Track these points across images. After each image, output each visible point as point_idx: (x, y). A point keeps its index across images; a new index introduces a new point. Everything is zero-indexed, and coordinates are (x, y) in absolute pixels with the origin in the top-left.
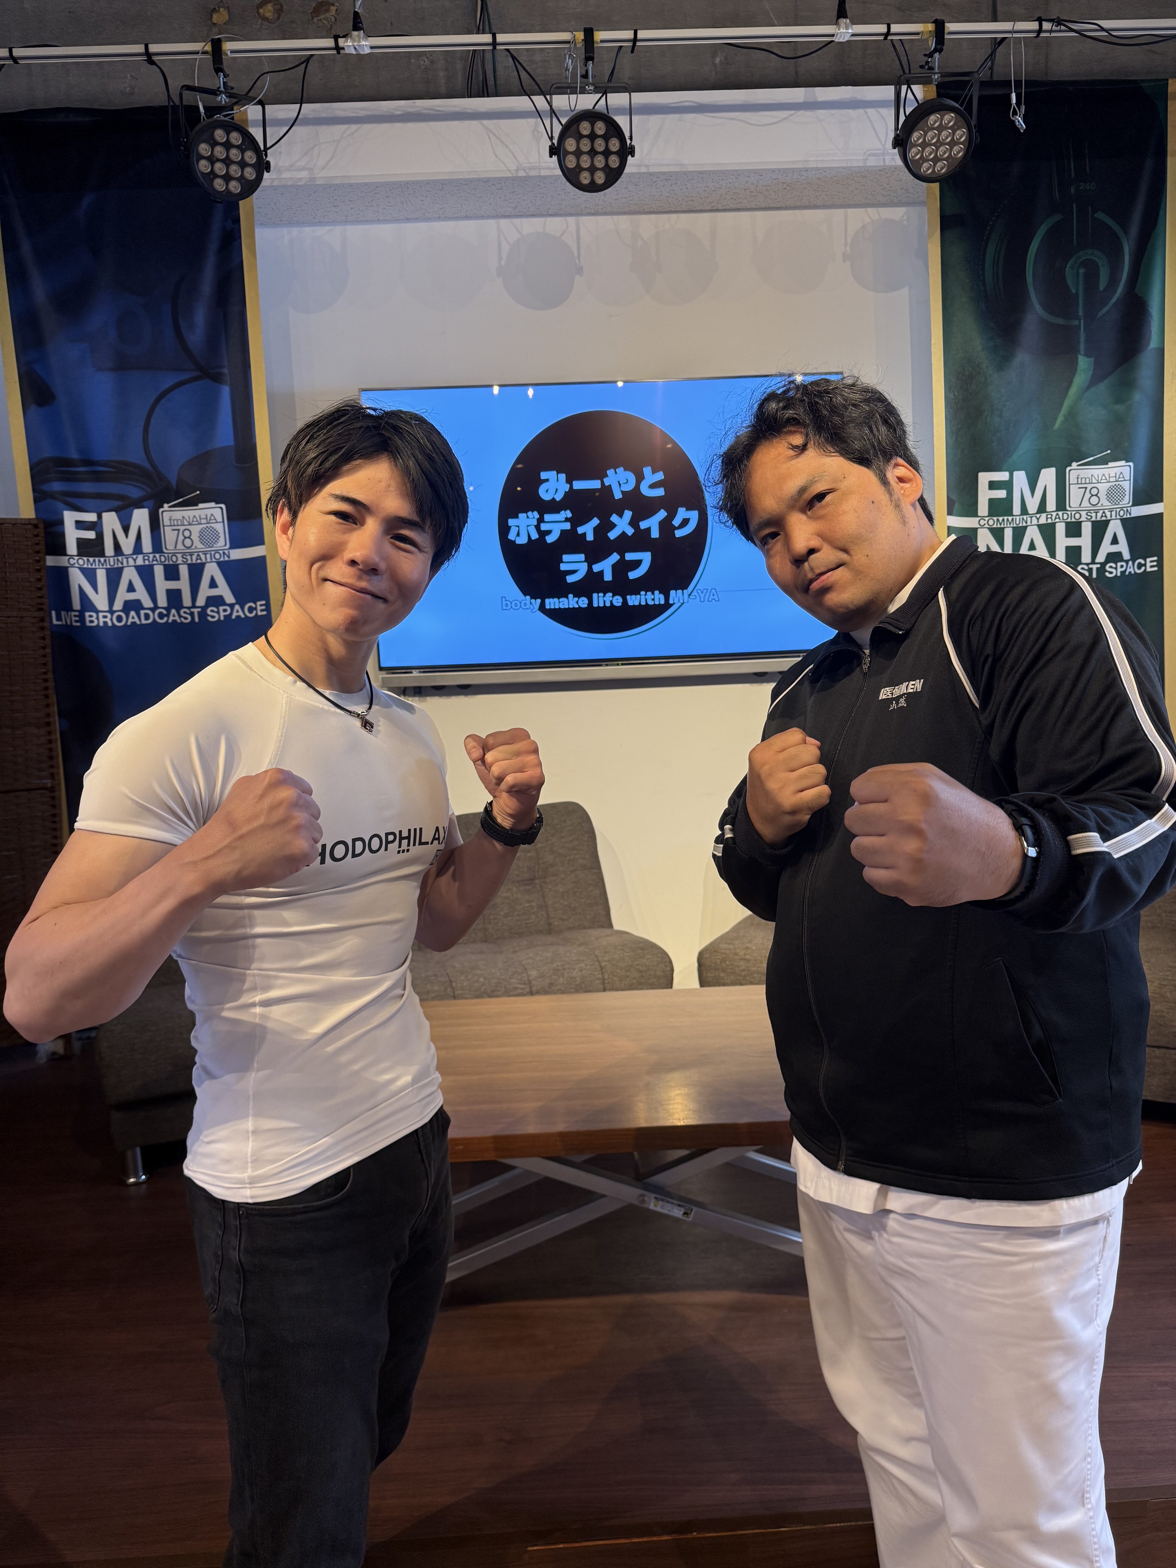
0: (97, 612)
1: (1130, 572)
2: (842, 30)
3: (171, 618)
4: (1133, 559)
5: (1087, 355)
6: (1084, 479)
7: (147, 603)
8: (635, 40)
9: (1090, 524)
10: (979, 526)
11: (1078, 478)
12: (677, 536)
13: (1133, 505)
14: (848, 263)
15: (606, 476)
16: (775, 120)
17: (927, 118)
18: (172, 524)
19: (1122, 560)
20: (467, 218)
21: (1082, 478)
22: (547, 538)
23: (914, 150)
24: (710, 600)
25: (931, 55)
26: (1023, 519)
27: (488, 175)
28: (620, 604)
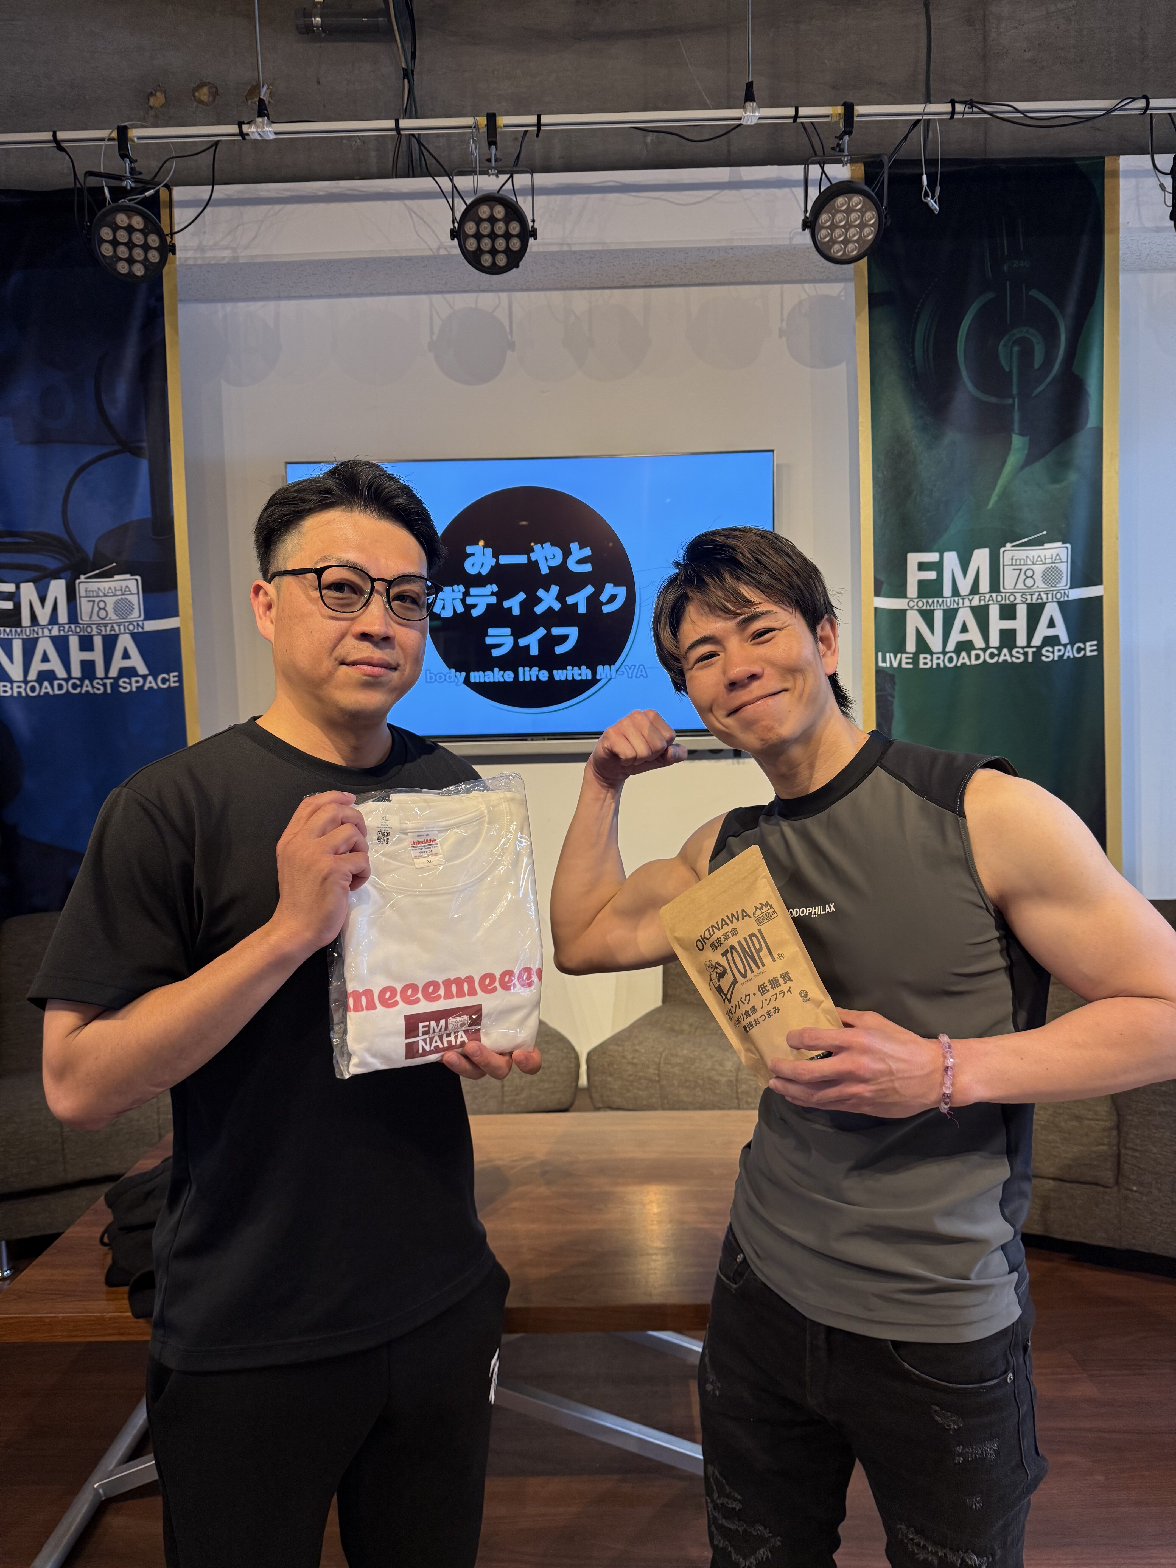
0: (12, 682)
1: (1069, 657)
2: (748, 114)
3: (84, 689)
4: (1072, 643)
5: (1022, 434)
6: (1018, 561)
7: (61, 673)
8: (539, 124)
9: (1024, 607)
10: (908, 608)
11: (1012, 559)
12: (604, 612)
13: (1071, 588)
14: (784, 339)
15: (533, 551)
16: (700, 199)
17: (835, 199)
18: (88, 595)
19: (1059, 644)
20: (399, 293)
21: (1016, 560)
22: (472, 611)
23: (823, 232)
24: (638, 676)
25: (841, 137)
26: (954, 601)
27: (410, 254)
28: (546, 679)
